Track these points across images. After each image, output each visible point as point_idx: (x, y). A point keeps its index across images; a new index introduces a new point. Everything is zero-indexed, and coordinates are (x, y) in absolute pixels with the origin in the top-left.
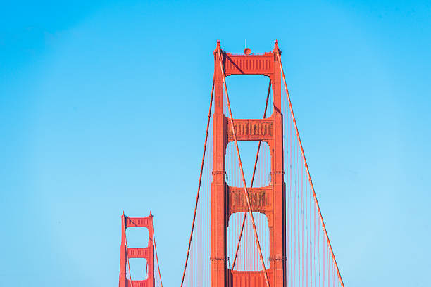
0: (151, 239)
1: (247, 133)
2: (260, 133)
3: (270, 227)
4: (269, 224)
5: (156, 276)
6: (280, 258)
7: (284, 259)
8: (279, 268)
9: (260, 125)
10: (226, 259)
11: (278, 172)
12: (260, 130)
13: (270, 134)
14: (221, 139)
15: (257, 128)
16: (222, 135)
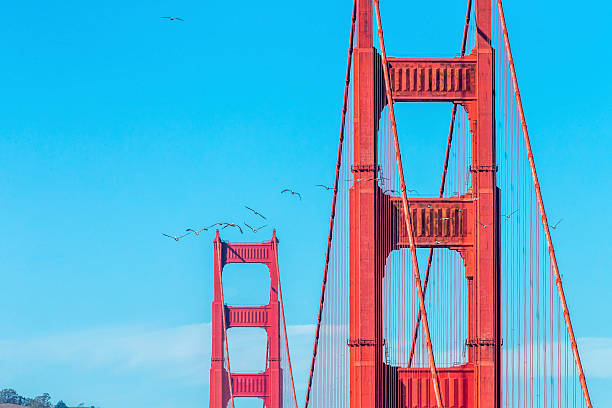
0: (274, 290)
1: (423, 86)
2: (449, 88)
3: (470, 278)
4: (468, 271)
5: (284, 365)
6: (488, 341)
7: (497, 344)
8: (487, 359)
9: (449, 70)
10: (379, 343)
11: (486, 168)
12: (449, 80)
13: (468, 88)
14: (370, 100)
15: (442, 77)
16: (371, 92)
